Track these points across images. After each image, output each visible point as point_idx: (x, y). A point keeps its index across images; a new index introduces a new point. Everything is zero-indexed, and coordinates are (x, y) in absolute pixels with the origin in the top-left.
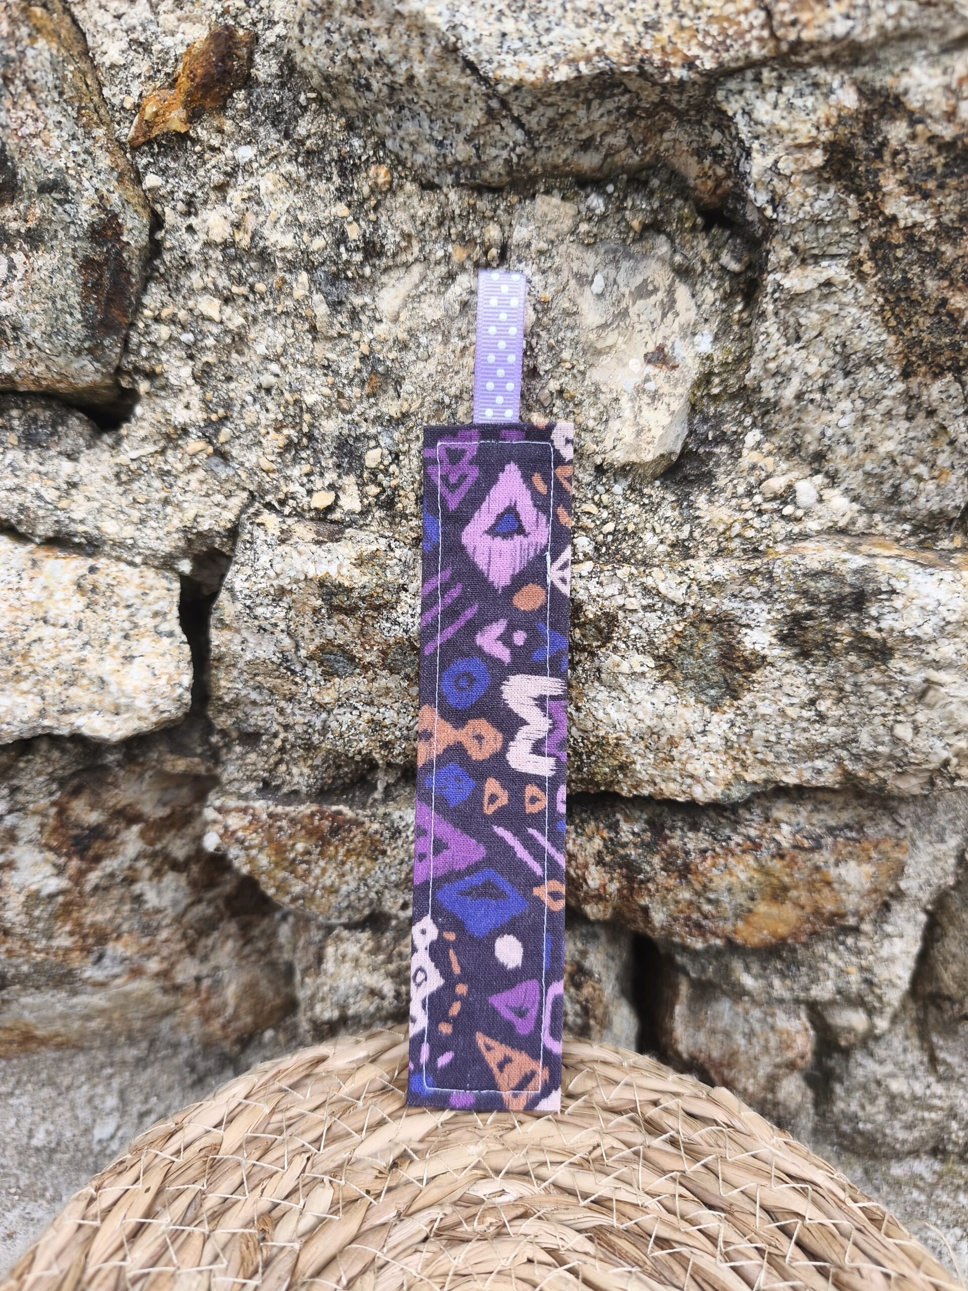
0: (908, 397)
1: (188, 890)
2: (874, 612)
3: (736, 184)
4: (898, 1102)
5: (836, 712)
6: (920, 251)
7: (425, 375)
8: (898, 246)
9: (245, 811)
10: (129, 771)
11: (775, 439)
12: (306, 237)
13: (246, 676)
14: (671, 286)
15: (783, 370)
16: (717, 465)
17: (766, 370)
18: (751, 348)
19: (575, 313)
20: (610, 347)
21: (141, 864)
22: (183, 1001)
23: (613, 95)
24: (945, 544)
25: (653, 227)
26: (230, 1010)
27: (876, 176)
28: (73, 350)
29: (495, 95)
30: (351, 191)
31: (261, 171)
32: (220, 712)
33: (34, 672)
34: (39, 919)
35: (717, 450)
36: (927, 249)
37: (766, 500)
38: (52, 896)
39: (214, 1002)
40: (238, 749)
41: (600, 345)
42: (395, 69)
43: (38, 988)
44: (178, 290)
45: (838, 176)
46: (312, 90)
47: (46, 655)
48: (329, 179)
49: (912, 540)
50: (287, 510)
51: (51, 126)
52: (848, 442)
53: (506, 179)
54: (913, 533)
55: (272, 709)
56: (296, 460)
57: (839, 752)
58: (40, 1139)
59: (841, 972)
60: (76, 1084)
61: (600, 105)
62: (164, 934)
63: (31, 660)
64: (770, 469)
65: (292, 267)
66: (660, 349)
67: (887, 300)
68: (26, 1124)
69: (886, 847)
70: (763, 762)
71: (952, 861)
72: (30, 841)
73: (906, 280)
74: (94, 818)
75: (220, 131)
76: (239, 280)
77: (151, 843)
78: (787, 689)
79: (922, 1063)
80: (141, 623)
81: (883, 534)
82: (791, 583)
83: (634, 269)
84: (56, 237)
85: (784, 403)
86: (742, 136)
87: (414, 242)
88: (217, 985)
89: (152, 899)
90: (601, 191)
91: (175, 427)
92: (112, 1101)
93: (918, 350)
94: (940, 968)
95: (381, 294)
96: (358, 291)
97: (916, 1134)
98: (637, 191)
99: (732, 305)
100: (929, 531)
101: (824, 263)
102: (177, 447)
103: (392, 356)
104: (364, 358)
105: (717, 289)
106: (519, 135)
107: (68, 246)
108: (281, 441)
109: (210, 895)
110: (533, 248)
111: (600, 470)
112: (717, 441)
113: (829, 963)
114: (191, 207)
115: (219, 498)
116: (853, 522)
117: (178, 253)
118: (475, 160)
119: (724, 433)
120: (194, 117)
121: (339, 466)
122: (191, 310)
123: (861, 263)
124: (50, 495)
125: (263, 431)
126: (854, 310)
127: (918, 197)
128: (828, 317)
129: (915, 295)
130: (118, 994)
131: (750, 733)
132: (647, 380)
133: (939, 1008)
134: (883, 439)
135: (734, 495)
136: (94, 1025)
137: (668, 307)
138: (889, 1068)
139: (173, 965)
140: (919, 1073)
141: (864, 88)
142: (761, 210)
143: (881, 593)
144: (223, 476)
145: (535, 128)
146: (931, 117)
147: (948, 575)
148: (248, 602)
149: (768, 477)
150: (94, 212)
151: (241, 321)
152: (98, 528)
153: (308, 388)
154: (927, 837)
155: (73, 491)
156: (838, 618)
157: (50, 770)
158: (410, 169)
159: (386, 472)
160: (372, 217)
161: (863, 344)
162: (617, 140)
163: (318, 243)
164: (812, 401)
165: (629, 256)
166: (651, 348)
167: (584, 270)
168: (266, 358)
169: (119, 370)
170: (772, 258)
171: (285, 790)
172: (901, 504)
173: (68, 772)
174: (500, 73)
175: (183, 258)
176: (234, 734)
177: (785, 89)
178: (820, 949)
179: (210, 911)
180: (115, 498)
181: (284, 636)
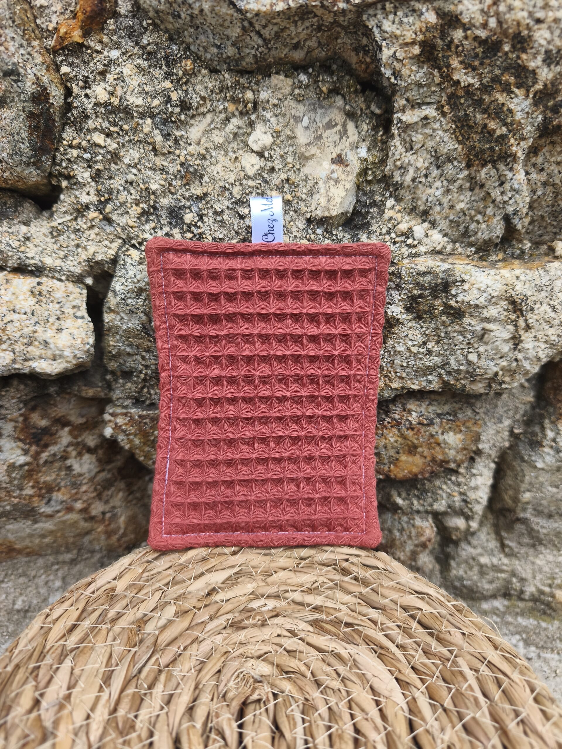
0: (471, 178)
1: (97, 464)
2: (453, 292)
3: (377, 66)
4: (484, 569)
5: (437, 349)
6: (473, 99)
7: (215, 173)
8: (461, 97)
9: (126, 414)
10: (62, 398)
11: (402, 204)
12: (149, 99)
13: (124, 339)
14: (344, 122)
15: (404, 165)
16: (372, 218)
17: (396, 166)
18: (387, 155)
19: (294, 137)
20: (313, 155)
21: (70, 449)
22: (96, 526)
23: (308, 18)
24: (493, 258)
25: (334, 91)
26: (122, 531)
27: (448, 59)
28: (25, 163)
29: (246, 19)
30: (173, 74)
31: (124, 63)
32: (111, 360)
33: (9, 338)
34: (15, 478)
35: (372, 210)
36: (476, 98)
37: (397, 236)
38: (22, 466)
39: (113, 526)
40: (121, 381)
41: (307, 154)
42: (193, 6)
43: (15, 519)
44: (81, 130)
45: (428, 60)
46: (150, 19)
47: (15, 329)
48: (161, 68)
49: (476, 256)
50: (143, 248)
51: (9, 39)
52: (440, 204)
53: (255, 66)
54: (476, 253)
55: (139, 357)
56: (147, 221)
57: (440, 370)
58: (19, 605)
59: (450, 495)
60: (39, 574)
61: (302, 24)
62: (84, 488)
63: (7, 332)
64: (399, 220)
65: (142, 116)
66: (339, 156)
67: (457, 126)
68: (11, 597)
69: (469, 424)
70: (401, 378)
71: (507, 433)
72: (9, 436)
73: (466, 115)
74: (44, 423)
75: (101, 42)
76: (115, 124)
77: (75, 437)
78: (411, 337)
79: (496, 547)
80: (66, 311)
81: (461, 254)
82: (411, 279)
83: (324, 114)
84: (13, 101)
85: (406, 184)
86: (377, 39)
87: (208, 101)
88: (114, 517)
89: (77, 468)
90: (306, 72)
91: (82, 205)
92: (58, 583)
93: (473, 152)
94: (504, 494)
95: (190, 130)
96: (178, 128)
97: (494, 585)
98: (325, 72)
99: (377, 132)
100: (485, 251)
101: (424, 107)
102: (83, 216)
103: (197, 163)
104: (182, 164)
105: (369, 123)
106: (260, 42)
107: (20, 106)
108: (139, 210)
109: (109, 467)
110: (270, 103)
111: (309, 221)
112: (372, 205)
113: (443, 490)
114: (87, 84)
115: (106, 243)
116: (444, 247)
117: (80, 109)
118: (238, 56)
119: (375, 201)
120: (86, 34)
121: (170, 223)
122: (89, 141)
123: (443, 107)
124: (15, 244)
125: (129, 206)
126: (440, 132)
127: (470, 70)
128: (426, 136)
129: (471, 123)
130: (60, 522)
131: (392, 362)
132: (332, 172)
133: (504, 516)
134: (458, 202)
135: (381, 234)
136: (47, 540)
137: (344, 133)
138: (479, 550)
139: (89, 505)
140: (496, 553)
141: (439, 12)
142: (389, 79)
143: (457, 282)
144: (108, 231)
145: (268, 37)
146: (474, 26)
147: (492, 272)
148: (123, 297)
149: (398, 224)
150: (34, 87)
151: (116, 146)
152: (41, 261)
153: (152, 181)
154: (493, 420)
155: (27, 242)
156: (436, 297)
157: (19, 396)
158: (204, 61)
159: (196, 226)
160: (184, 88)
161: (446, 150)
162: (312, 43)
163: (156, 102)
164: (420, 182)
165: (322, 107)
166: (335, 155)
167: (297, 114)
168: (129, 166)
169: (50, 175)
170: (396, 105)
171: (148, 402)
172: (470, 237)
173: (28, 398)
174: (248, 7)
175: (83, 112)
176: (119, 374)
177: (398, 13)
178: (438, 483)
179: (109, 476)
180: (50, 245)
181: (142, 315)
